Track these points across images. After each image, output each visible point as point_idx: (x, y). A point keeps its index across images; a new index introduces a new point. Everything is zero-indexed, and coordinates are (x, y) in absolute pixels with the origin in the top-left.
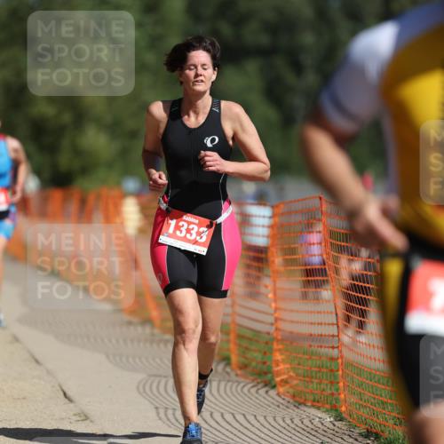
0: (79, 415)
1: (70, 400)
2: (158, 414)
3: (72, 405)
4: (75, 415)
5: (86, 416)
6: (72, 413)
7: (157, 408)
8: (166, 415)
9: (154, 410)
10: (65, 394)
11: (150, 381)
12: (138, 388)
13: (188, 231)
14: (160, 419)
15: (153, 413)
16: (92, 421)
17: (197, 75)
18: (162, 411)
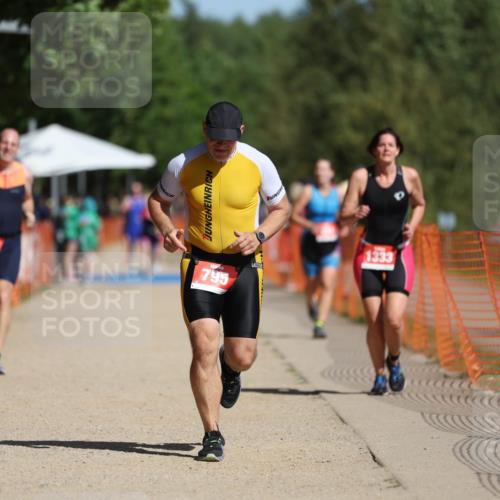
0: (390, 480)
1: (380, 464)
2: (480, 480)
3: (382, 469)
4: (386, 481)
5: (397, 482)
6: (381, 478)
7: (478, 474)
8: (490, 482)
9: (476, 476)
10: (374, 457)
11: (467, 444)
12: (453, 450)
13: (380, 257)
14: (484, 486)
15: (474, 480)
16: (405, 488)
17: (385, 151)
18: (484, 478)
